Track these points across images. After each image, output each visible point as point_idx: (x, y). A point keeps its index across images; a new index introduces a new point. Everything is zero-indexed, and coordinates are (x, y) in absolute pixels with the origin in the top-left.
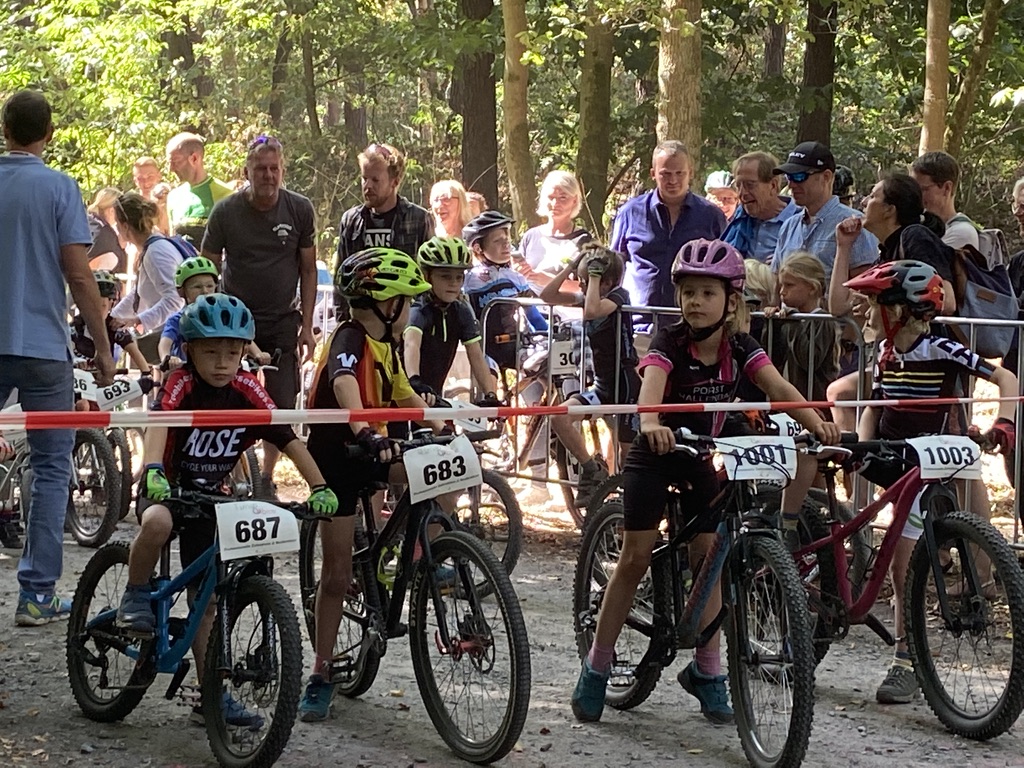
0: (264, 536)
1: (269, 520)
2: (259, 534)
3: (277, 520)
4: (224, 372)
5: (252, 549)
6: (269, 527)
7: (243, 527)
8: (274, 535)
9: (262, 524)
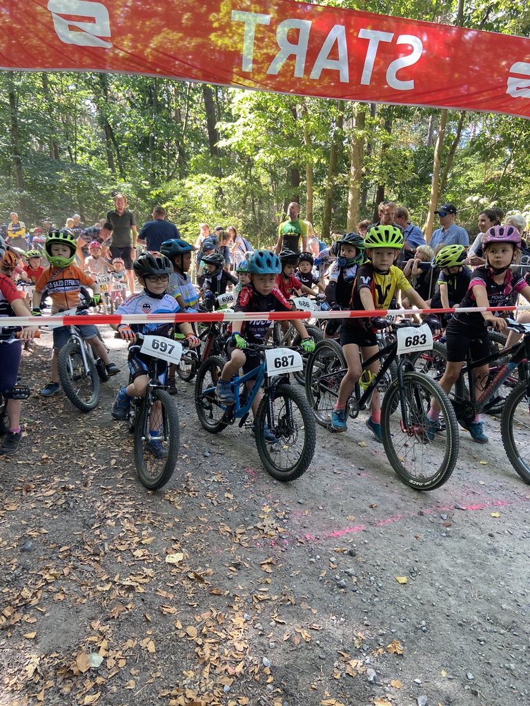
0: (287, 365)
1: (289, 357)
2: (285, 364)
3: (293, 357)
4: (269, 288)
5: (282, 370)
6: (289, 360)
7: (278, 361)
8: (292, 364)
9: (287, 359)
